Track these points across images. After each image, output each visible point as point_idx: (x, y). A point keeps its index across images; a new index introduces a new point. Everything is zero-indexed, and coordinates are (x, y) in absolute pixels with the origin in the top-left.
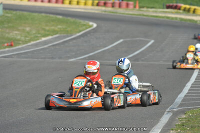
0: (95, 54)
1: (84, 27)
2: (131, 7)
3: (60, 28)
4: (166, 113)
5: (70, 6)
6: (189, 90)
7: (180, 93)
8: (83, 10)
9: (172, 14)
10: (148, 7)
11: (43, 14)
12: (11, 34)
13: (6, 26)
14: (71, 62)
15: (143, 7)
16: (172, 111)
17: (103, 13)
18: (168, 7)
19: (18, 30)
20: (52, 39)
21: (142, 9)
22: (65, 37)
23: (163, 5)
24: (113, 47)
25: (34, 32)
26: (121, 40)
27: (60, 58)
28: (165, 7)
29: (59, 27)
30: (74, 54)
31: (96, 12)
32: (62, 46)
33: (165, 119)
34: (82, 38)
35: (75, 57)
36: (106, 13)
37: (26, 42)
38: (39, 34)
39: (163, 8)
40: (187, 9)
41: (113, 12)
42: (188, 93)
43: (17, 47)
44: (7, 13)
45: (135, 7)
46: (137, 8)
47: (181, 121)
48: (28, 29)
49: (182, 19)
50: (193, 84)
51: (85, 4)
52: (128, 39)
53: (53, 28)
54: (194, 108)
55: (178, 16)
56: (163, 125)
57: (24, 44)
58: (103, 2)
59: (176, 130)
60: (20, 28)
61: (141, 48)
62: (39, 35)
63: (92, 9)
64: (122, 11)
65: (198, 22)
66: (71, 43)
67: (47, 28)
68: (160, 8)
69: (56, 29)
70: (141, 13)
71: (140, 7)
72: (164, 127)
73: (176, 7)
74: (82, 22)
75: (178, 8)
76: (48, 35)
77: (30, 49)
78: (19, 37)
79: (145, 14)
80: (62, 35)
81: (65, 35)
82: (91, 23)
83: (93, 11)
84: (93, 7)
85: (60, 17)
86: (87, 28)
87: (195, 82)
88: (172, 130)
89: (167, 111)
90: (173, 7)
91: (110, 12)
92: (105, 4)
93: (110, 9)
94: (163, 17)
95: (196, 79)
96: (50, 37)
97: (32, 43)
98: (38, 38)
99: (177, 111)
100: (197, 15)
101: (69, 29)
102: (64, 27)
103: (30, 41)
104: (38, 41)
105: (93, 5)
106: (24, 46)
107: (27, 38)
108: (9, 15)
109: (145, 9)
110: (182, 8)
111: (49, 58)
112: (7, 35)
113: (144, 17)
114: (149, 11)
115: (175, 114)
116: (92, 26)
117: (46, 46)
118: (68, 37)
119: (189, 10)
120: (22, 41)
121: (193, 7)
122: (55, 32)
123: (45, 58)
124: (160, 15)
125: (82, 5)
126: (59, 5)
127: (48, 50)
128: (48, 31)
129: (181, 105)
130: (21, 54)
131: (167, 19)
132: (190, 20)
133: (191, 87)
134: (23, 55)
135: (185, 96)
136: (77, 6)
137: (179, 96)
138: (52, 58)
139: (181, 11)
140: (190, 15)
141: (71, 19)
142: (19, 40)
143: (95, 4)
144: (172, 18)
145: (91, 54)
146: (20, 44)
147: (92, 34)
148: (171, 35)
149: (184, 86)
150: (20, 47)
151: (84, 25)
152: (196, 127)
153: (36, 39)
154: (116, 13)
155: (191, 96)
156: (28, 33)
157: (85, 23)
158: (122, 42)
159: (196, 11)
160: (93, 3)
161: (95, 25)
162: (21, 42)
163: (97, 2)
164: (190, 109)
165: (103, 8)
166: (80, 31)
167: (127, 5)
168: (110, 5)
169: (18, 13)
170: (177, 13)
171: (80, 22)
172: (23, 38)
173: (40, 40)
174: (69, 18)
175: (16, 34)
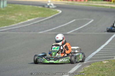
1: (54, 13)
11: (31, 6)
12: (10, 18)
13: (8, 13)
17: (66, 4)
19: (14, 15)
21: (89, 2)
22: (41, 19)
24: (69, 24)
25: (24, 16)
26: (74, 20)
29: (39, 13)
31: (62, 4)
32: (39, 24)
37: (18, 22)
38: (27, 17)
44: (10, 5)
48: (20, 15)
52: (78, 19)
62: (26, 18)
63: (60, 2)
66: (44, 22)
67: (32, 14)
69: (37, 14)
76: (31, 18)
78: (14, 19)
82: (58, 10)
86: (55, 13)
91: (70, 4)
94: (101, 6)
97: (22, 22)
101: (45, 14)
102: (42, 13)
103: (20, 22)
104: (25, 22)
106: (16, 24)
107: (19, 20)
108: (11, 7)
112: (7, 18)
116: (59, 12)
117: (29, 24)
118: (43, 18)
120: (16, 22)
122: (36, 16)
128: (32, 15)
142: (14, 21)
144: (106, 7)
146: (14, 23)
147: (58, 17)
151: (54, 12)
156: (20, 17)
161: (60, 12)
162: (15, 22)
165: (67, 2)
166: (51, 15)
169: (16, 5)
171: (52, 10)
172: (16, 20)
173: (26, 21)
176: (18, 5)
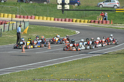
2: (108, 23)
5: (75, 23)
17: (90, 26)
46: (112, 24)
51: (84, 22)
58: (93, 20)
84: (88, 24)
92: (94, 22)
93: (97, 24)
143: (89, 22)
160: (88, 21)
163: (90, 20)
165: (93, 24)
167: (106, 22)
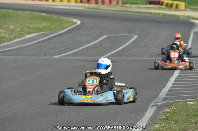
0: (79, 51)
1: (68, 24)
2: (114, 3)
3: (45, 26)
4: (150, 107)
5: (53, 4)
6: (173, 84)
7: (164, 87)
8: (66, 8)
9: (155, 10)
10: (131, 4)
11: (27, 12)
14: (56, 58)
15: (126, 3)
16: (157, 106)
17: (87, 10)
18: (151, 3)
19: (2, 28)
20: (36, 36)
21: (125, 5)
22: (49, 34)
23: (146, 2)
24: (97, 43)
25: (18, 30)
26: (105, 37)
27: (45, 55)
28: (148, 3)
29: (44, 24)
30: (58, 51)
31: (80, 9)
32: (47, 43)
33: (150, 113)
34: (66, 35)
35: (60, 54)
36: (90, 10)
37: (11, 40)
38: (23, 31)
39: (146, 4)
40: (169, 5)
41: (96, 9)
42: (172, 87)
43: (2, 45)
45: (118, 3)
46: (120, 4)
47: (165, 115)
48: (12, 27)
49: (164, 15)
50: (176, 79)
51: (69, 1)
52: (111, 35)
53: (37, 25)
54: (178, 102)
55: (161, 12)
56: (148, 119)
57: (9, 41)
59: (160, 124)
60: (4, 26)
61: (125, 44)
62: (23, 33)
63: (75, 6)
64: (105, 8)
65: (181, 17)
66: (55, 39)
67: (31, 26)
68: (142, 4)
69: (40, 26)
70: (124, 9)
71: (123, 4)
72: (148, 121)
73: (159, 3)
74: (66, 19)
75: (161, 3)
76: (32, 33)
77: (14, 46)
78: (3, 35)
79: (128, 10)
80: (46, 32)
81: (49, 32)
82: (75, 20)
83: (76, 8)
84: (76, 4)
85: (45, 14)
86: (71, 25)
87: (178, 76)
88: (157, 124)
89: (151, 105)
90: (156, 3)
91: (94, 9)
92: (88, 1)
93: (93, 6)
94: (146, 13)
95: (179, 73)
96: (34, 35)
97: (17, 40)
98: (22, 36)
99: (161, 105)
100: (179, 11)
101: (53, 26)
102: (48, 24)
103: (14, 39)
104: (22, 39)
105: (76, 2)
106: (8, 43)
107: (12, 36)
109: (128, 5)
110: (165, 4)
111: (34, 55)
113: (127, 13)
114: (132, 7)
115: (160, 108)
116: (76, 22)
117: (31, 44)
118: (52, 34)
119: (171, 6)
120: (7, 39)
121: (176, 3)
123: (29, 55)
124: (143, 11)
125: (65, 3)
126: (43, 3)
127: (32, 47)
128: (32, 28)
129: (165, 99)
130: (6, 51)
131: (150, 15)
132: (173, 16)
133: (175, 81)
134: (8, 53)
135: (169, 90)
136: (61, 4)
137: (163, 90)
138: (37, 55)
139: (164, 7)
140: (173, 11)
141: (56, 17)
142: (4, 38)
143: (78, 1)
144: (155, 14)
145: (75, 51)
146: (4, 41)
147: (76, 30)
148: (154, 30)
149: (168, 80)
150: (5, 44)
151: (68, 22)
152: (179, 121)
153: (21, 36)
154: (100, 9)
155: (175, 90)
156: (12, 30)
157: (69, 20)
158: (106, 38)
159: (179, 6)
161: (79, 22)
162: (5, 40)
164: (174, 103)
165: (87, 5)
166: (64, 28)
167: (111, 2)
168: (93, 2)
169: (3, 11)
170: (160, 9)
171: (64, 19)
172: (7, 36)
173: (25, 38)
174: (53, 15)
175: (1, 32)
176: (5, 10)
